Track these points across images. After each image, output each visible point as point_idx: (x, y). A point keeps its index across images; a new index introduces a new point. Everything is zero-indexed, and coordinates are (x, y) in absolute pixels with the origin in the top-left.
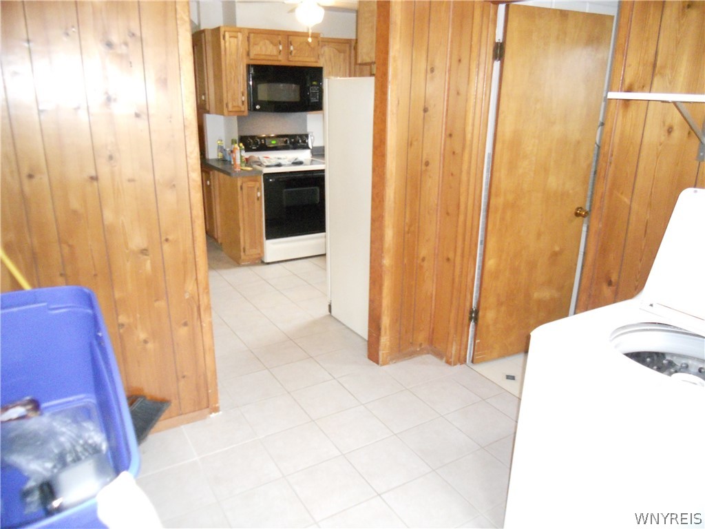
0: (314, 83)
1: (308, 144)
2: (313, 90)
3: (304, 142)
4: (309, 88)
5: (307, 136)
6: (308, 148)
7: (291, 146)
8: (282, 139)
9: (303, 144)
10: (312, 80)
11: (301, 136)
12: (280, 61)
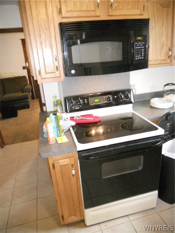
0: (139, 38)
1: (130, 99)
2: (138, 46)
3: (127, 97)
4: (133, 43)
5: (129, 91)
6: (131, 102)
7: (114, 103)
8: (105, 97)
9: (125, 99)
10: (136, 36)
11: (123, 92)
12: (99, 16)
